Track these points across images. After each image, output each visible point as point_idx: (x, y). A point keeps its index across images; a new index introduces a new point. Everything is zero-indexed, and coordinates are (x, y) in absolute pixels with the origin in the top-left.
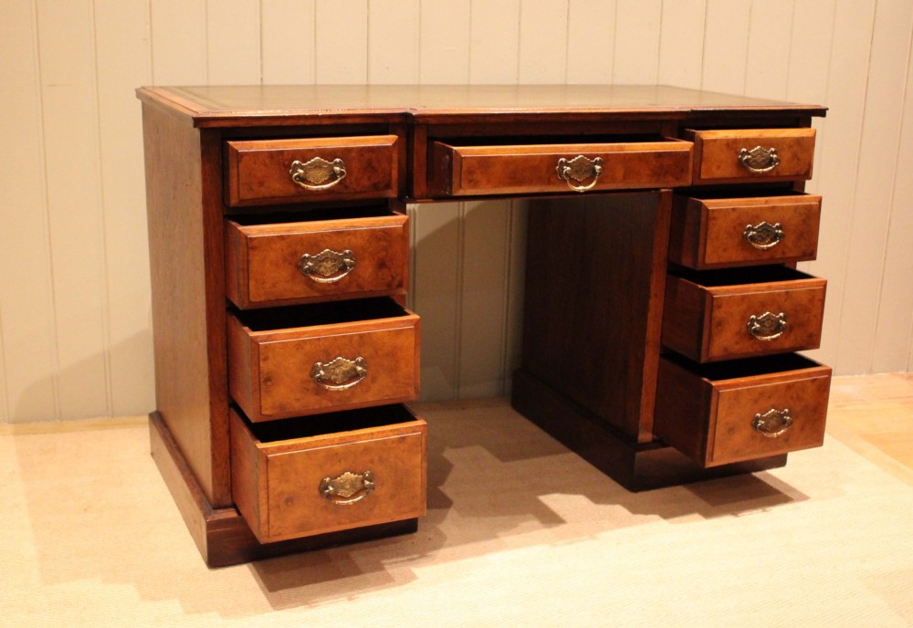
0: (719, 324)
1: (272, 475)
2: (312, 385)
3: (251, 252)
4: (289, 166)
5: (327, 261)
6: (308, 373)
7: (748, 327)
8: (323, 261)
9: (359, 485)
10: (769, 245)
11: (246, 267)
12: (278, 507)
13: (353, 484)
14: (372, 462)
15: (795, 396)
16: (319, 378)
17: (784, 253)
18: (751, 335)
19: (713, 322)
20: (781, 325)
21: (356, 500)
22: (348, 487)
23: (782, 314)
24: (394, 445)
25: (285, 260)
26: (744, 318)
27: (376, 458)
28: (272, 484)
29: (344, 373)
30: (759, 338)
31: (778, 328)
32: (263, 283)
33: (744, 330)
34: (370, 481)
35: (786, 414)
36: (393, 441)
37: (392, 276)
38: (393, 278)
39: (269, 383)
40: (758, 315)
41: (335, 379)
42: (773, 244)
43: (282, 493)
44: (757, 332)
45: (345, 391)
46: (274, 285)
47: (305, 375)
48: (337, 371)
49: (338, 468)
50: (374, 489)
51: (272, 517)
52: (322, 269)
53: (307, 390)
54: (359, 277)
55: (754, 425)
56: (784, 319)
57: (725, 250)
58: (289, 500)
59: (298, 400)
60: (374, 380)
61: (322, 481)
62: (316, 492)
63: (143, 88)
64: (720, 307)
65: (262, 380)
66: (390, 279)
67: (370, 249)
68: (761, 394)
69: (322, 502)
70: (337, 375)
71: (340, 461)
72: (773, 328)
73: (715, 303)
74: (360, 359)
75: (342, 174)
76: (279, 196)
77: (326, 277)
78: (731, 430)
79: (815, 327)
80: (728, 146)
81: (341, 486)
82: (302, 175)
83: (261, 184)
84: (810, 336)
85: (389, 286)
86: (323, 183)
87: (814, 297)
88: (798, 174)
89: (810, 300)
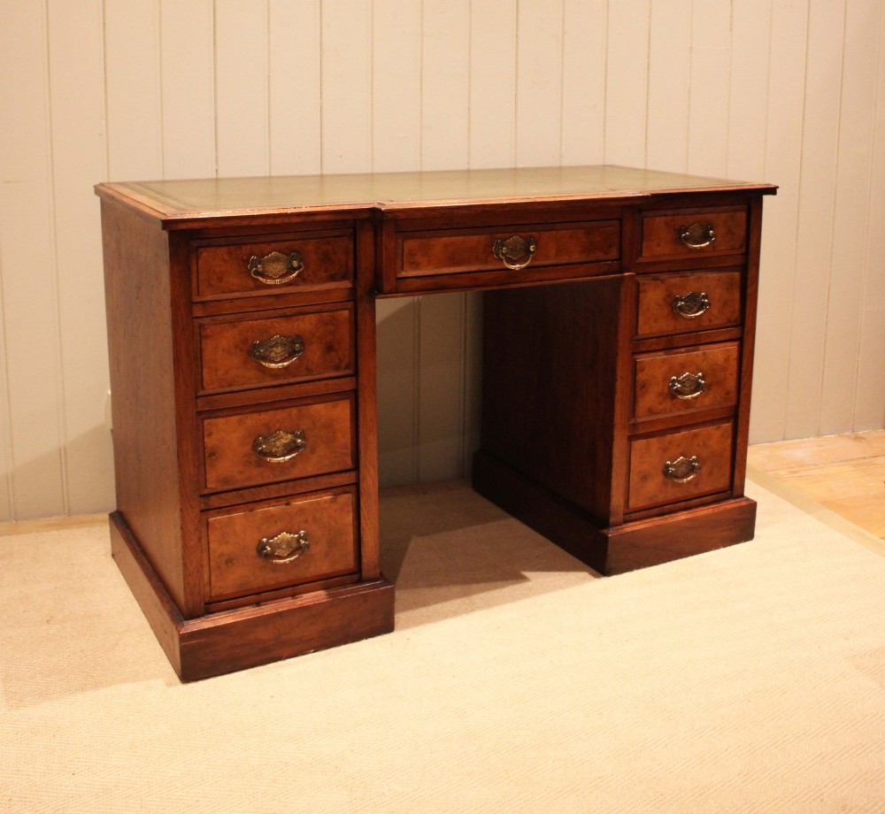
0: (643, 386)
1: (212, 538)
2: (254, 458)
3: (203, 341)
4: (247, 261)
5: (277, 348)
6: (250, 446)
7: (669, 388)
8: (272, 347)
9: (294, 545)
10: (697, 314)
11: (199, 356)
12: (219, 567)
13: (289, 543)
14: (306, 522)
15: (701, 443)
16: (261, 451)
17: (710, 320)
18: (673, 394)
19: (637, 384)
20: (700, 384)
21: (292, 559)
22: (284, 546)
23: (700, 374)
24: (326, 505)
25: (237, 347)
26: (666, 379)
27: (310, 518)
28: (212, 546)
29: (285, 444)
30: (680, 397)
31: (698, 387)
32: (216, 371)
33: (666, 391)
34: (306, 540)
35: (694, 461)
36: (326, 502)
37: (339, 359)
38: (341, 361)
39: (214, 458)
40: (678, 375)
41: (276, 452)
42: (700, 312)
43: (222, 555)
44: (679, 392)
45: (285, 462)
46: (227, 372)
47: (248, 448)
48: (278, 443)
49: (274, 529)
50: (308, 548)
51: (213, 578)
52: (273, 354)
53: (250, 463)
54: (308, 361)
55: (666, 472)
56: (703, 378)
57: (656, 321)
58: (229, 561)
59: (241, 473)
60: (313, 451)
61: (260, 542)
62: (254, 552)
63: (101, 184)
64: (643, 370)
65: (207, 455)
66: (338, 361)
67: (318, 334)
68: (669, 443)
69: (259, 561)
70: (278, 447)
71: (276, 522)
72: (693, 388)
73: (638, 366)
74: (299, 432)
75: (299, 267)
76: (238, 291)
77: (276, 363)
78: (644, 478)
79: (731, 384)
80: (667, 223)
81: (278, 546)
82: (260, 270)
83: (220, 279)
84: (728, 393)
85: (337, 368)
86: (282, 277)
87: (728, 356)
88: (733, 247)
89: (725, 360)
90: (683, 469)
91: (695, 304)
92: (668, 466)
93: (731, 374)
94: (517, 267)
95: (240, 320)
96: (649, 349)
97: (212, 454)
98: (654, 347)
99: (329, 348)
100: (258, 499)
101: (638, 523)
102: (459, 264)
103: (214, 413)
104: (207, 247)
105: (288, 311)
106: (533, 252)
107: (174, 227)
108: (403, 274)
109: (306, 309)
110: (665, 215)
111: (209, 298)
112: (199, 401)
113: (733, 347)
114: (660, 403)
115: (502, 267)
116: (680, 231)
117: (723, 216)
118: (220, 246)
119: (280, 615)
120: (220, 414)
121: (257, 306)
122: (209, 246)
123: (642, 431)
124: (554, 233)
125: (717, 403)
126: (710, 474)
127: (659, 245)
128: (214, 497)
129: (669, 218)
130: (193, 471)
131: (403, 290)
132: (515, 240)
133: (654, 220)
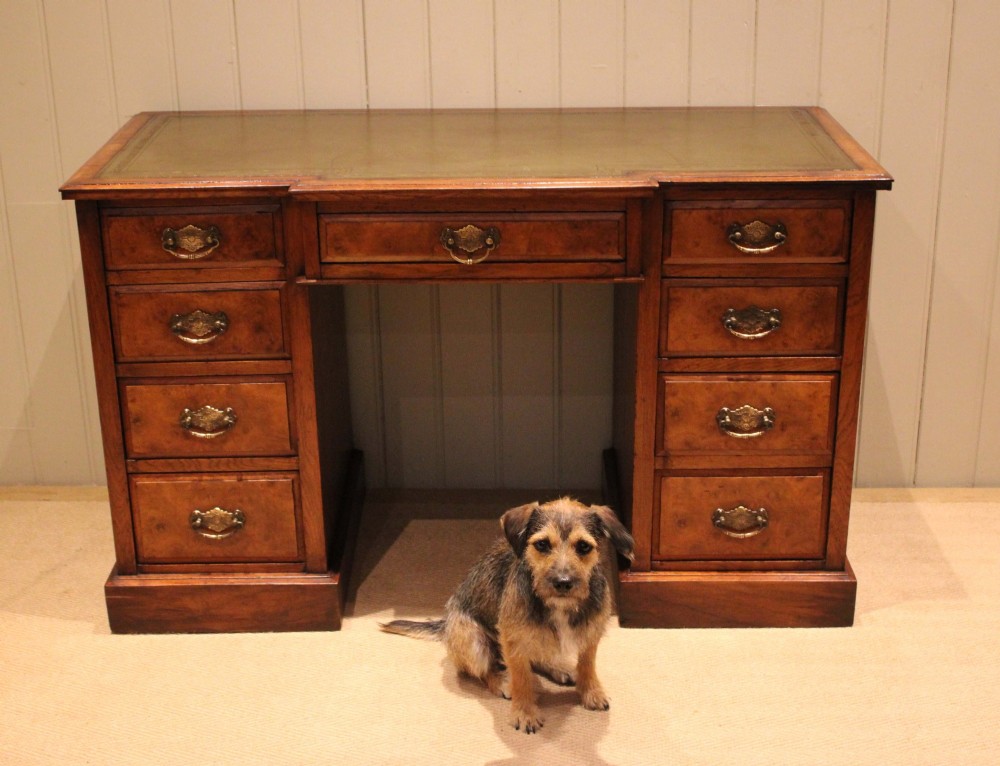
1: (141, 501)
2: (181, 430)
3: (120, 309)
4: (160, 233)
5: (198, 323)
6: (176, 417)
7: (715, 419)
8: (193, 321)
9: (228, 522)
10: (757, 335)
11: (117, 322)
12: (150, 531)
13: (222, 520)
14: (241, 501)
16: (186, 424)
18: (722, 430)
19: (666, 410)
20: (765, 422)
22: (218, 522)
23: (768, 410)
24: (263, 488)
25: (155, 317)
26: (713, 409)
27: (246, 498)
28: (142, 509)
29: (212, 421)
30: (731, 434)
32: (135, 340)
33: (712, 423)
34: (239, 519)
36: (262, 484)
37: (270, 340)
38: (273, 343)
39: (138, 424)
40: (731, 407)
41: (202, 427)
42: (764, 334)
43: (153, 519)
44: (729, 427)
45: (211, 439)
46: (146, 342)
47: (174, 419)
48: (206, 419)
49: (205, 502)
50: (241, 527)
51: (145, 540)
52: (194, 330)
53: (177, 434)
54: (236, 338)
55: (714, 521)
56: (771, 414)
57: (696, 336)
58: (161, 526)
59: (169, 442)
60: (246, 431)
61: (191, 513)
62: (185, 522)
64: (674, 394)
65: (131, 420)
66: (269, 343)
67: (244, 313)
68: (720, 486)
69: (191, 532)
70: (205, 423)
71: (209, 496)
72: (752, 425)
73: (667, 389)
74: (229, 409)
75: (214, 244)
76: (153, 262)
77: (198, 338)
78: (682, 523)
79: (821, 428)
80: (709, 218)
81: (212, 520)
82: (171, 244)
83: (133, 250)
84: (814, 438)
85: (269, 349)
86: (200, 251)
87: (816, 392)
88: (821, 254)
89: (810, 396)
90: (742, 522)
91: (758, 322)
92: (719, 515)
93: (819, 415)
94: (468, 262)
95: (157, 292)
96: (687, 370)
97: (137, 420)
98: (692, 369)
99: (258, 328)
100: (189, 470)
101: (672, 573)
102: (397, 252)
103: (137, 380)
104: (116, 216)
105: (210, 286)
106: (491, 246)
107: (82, 197)
108: (329, 259)
109: (230, 286)
110: (707, 208)
111: (124, 267)
112: (119, 367)
113: (824, 381)
114: (703, 438)
115: (449, 259)
116: (731, 230)
117: (803, 214)
118: (132, 216)
119: (208, 588)
120: (143, 381)
121: (173, 279)
122: (119, 215)
123: (680, 467)
124: (525, 224)
125: (796, 448)
126: (788, 534)
127: (697, 245)
128: (140, 462)
129: (713, 212)
130: (116, 434)
131: (329, 276)
132: (468, 230)
133: (690, 213)
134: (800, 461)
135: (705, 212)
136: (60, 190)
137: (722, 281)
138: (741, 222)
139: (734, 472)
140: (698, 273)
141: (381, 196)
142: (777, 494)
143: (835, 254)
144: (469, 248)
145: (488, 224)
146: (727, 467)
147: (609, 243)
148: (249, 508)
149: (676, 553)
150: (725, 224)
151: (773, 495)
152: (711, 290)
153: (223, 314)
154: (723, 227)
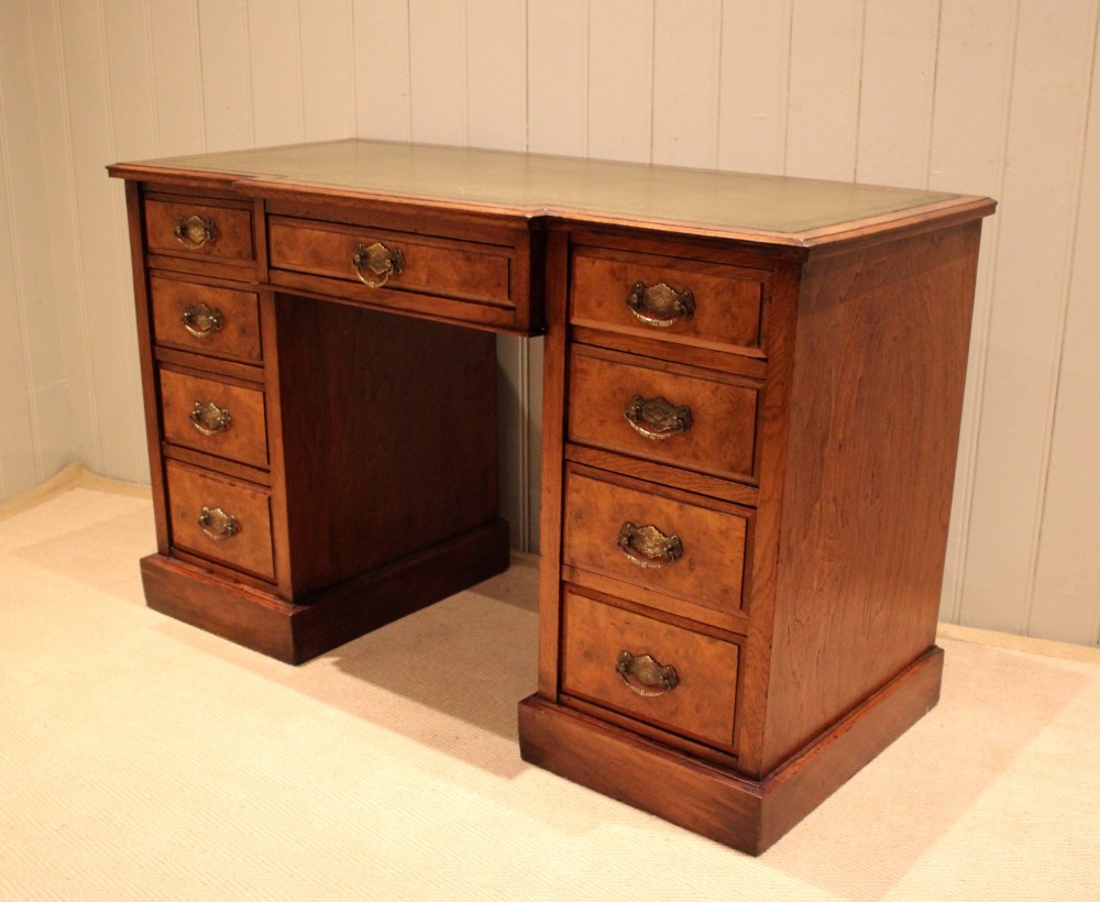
1: (171, 486)
10: (662, 436)
13: (222, 520)
14: (234, 507)
16: (196, 416)
22: (218, 523)
23: (675, 537)
27: (237, 505)
29: (214, 418)
32: (163, 325)
33: (615, 539)
37: (252, 345)
39: (169, 409)
43: (178, 506)
45: (211, 436)
46: (170, 328)
48: (209, 415)
49: (211, 500)
58: (183, 515)
60: (237, 435)
64: (578, 490)
65: (164, 403)
66: (250, 348)
67: (234, 313)
68: (626, 624)
70: (209, 420)
71: (212, 495)
72: (659, 553)
73: (571, 482)
74: (225, 410)
77: (201, 331)
78: (589, 655)
79: (733, 579)
80: (612, 272)
81: (214, 519)
82: (179, 231)
83: (161, 234)
84: (725, 591)
85: (251, 355)
87: (726, 527)
88: (734, 341)
89: (721, 532)
91: (665, 419)
93: (732, 562)
94: (371, 284)
95: (178, 280)
96: (590, 464)
97: (168, 405)
98: (598, 464)
99: (243, 331)
100: (201, 465)
104: (151, 199)
105: (214, 282)
106: (390, 269)
107: (129, 176)
109: (226, 283)
110: (612, 259)
111: (158, 251)
112: (155, 349)
114: (607, 555)
117: (713, 282)
120: (172, 368)
121: (189, 269)
122: (153, 200)
123: (585, 584)
124: (424, 248)
125: (705, 597)
126: (698, 709)
127: (600, 304)
128: (171, 447)
129: (616, 264)
130: (154, 414)
131: (275, 282)
132: (377, 248)
133: (593, 263)
134: (715, 618)
135: (609, 263)
136: (107, 167)
137: (631, 358)
138: (645, 282)
139: (644, 610)
140: (606, 342)
141: (298, 197)
142: (687, 653)
143: (749, 344)
144: (377, 269)
145: (393, 244)
146: (634, 600)
147: (499, 285)
148: (240, 516)
149: (582, 690)
150: (629, 283)
151: (681, 651)
152: (618, 367)
153: (217, 310)
154: (626, 287)
